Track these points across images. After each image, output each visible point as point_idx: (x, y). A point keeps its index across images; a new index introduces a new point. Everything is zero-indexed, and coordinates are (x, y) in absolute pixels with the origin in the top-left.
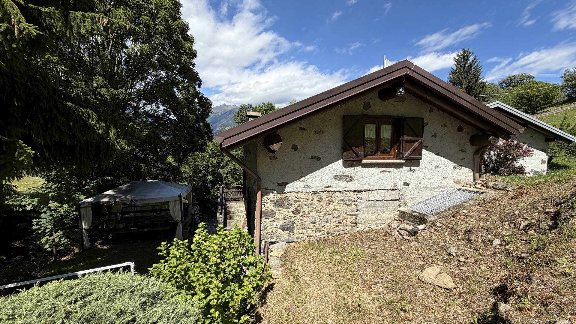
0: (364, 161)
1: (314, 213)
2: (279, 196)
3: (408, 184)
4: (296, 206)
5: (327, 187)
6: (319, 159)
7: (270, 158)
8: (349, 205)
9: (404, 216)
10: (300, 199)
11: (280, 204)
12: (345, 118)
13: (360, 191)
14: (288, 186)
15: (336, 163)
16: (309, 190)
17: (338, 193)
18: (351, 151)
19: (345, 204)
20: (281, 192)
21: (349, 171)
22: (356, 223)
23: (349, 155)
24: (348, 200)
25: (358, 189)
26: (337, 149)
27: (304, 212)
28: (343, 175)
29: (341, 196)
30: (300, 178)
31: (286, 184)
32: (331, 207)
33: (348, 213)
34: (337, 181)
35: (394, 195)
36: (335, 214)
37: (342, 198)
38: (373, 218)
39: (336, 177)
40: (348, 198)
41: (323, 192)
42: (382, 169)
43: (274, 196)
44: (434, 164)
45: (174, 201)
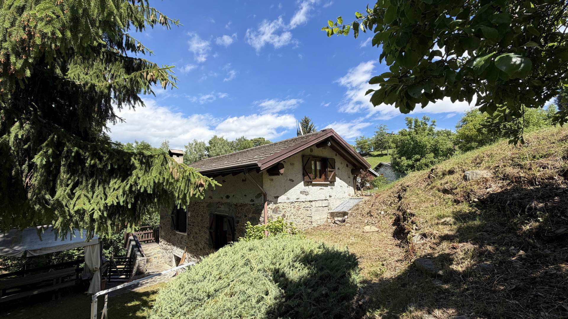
0: (313, 183)
1: (292, 217)
2: (275, 206)
3: (331, 197)
4: (284, 212)
5: (297, 199)
6: (293, 181)
7: (270, 180)
8: (308, 210)
9: (333, 215)
10: (285, 208)
11: (275, 211)
12: (303, 156)
13: (312, 201)
14: (279, 198)
15: (301, 183)
16: (289, 201)
17: (302, 203)
18: (307, 176)
19: (306, 210)
20: (276, 203)
21: (307, 188)
22: (311, 222)
23: (307, 178)
24: (307, 207)
25: (311, 200)
26: (300, 176)
27: (287, 216)
29: (304, 205)
30: (285, 193)
31: (278, 197)
32: (300, 212)
33: (308, 215)
34: (301, 195)
35: (325, 203)
36: (302, 216)
37: (305, 206)
38: (319, 218)
39: (301, 192)
40: (307, 206)
41: (296, 202)
42: (321, 187)
43: (272, 206)
44: (340, 185)
45: (92, 245)
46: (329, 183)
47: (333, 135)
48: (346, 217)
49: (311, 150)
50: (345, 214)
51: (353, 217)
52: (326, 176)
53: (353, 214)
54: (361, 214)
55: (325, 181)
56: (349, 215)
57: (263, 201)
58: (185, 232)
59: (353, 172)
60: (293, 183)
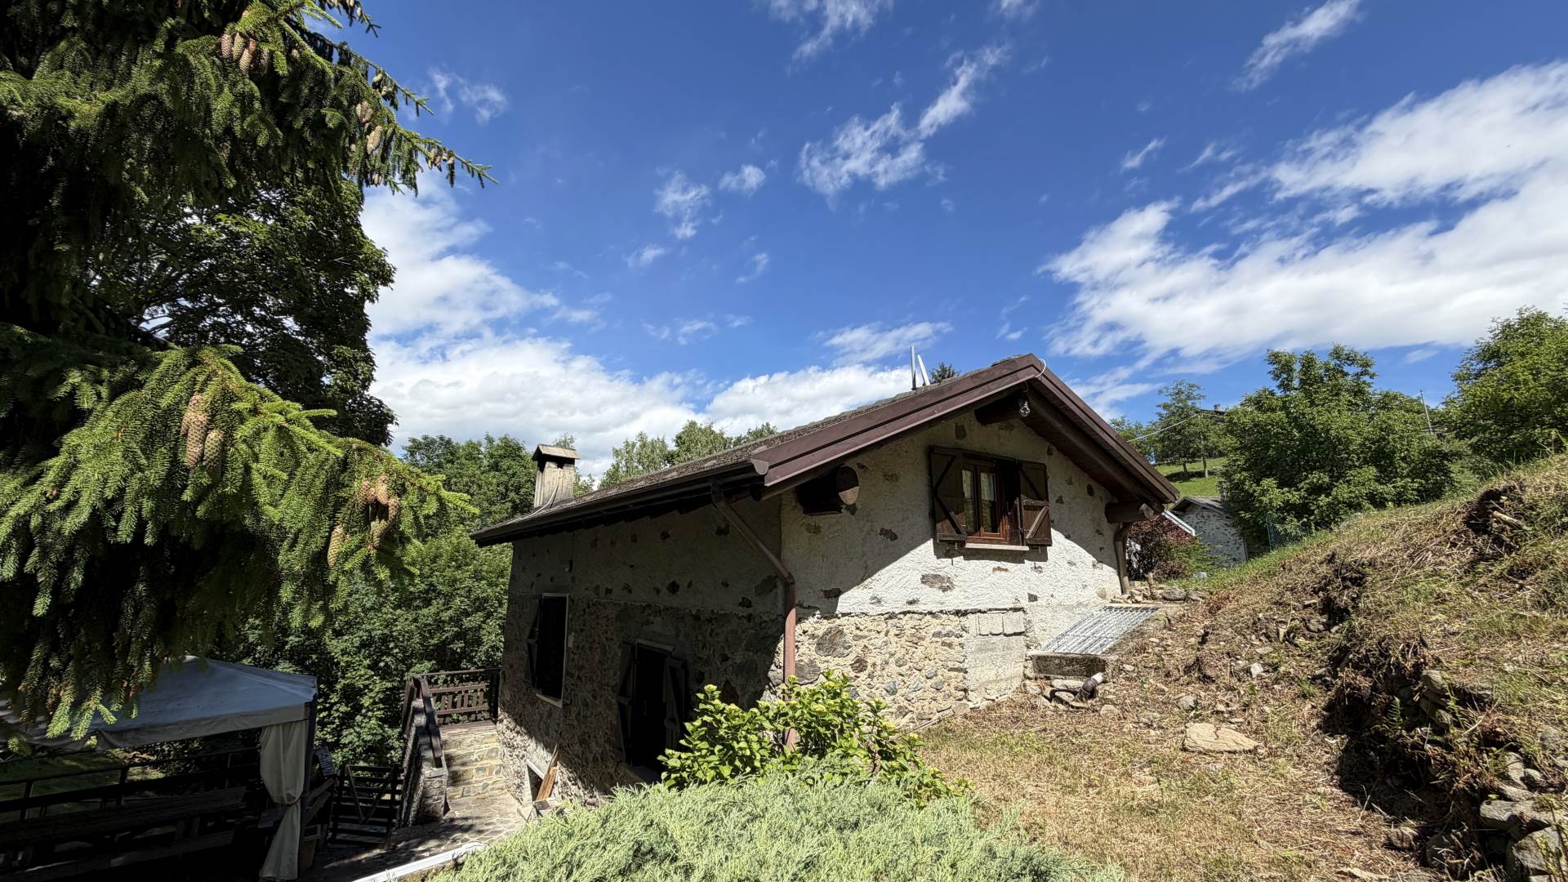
0: (969, 545)
1: (892, 668)
2: (825, 625)
3: (1036, 598)
4: (859, 650)
5: (910, 603)
6: (894, 537)
7: (808, 530)
8: (950, 645)
9: (1045, 666)
10: (867, 633)
11: (829, 643)
12: (931, 451)
13: (965, 613)
14: (842, 598)
15: (922, 547)
16: (880, 610)
17: (928, 617)
18: (948, 521)
19: (944, 644)
20: (829, 614)
21: (947, 567)
22: (965, 690)
23: (944, 527)
24: (947, 635)
25: (963, 609)
26: (921, 519)
27: (874, 665)
28: (936, 576)
29: (935, 625)
30: (863, 580)
31: (837, 594)
32: (919, 653)
33: (950, 665)
34: (926, 588)
35: (1014, 622)
36: (929, 667)
37: (939, 629)
38: (992, 675)
39: (925, 580)
40: (948, 628)
41: (905, 613)
42: (996, 564)
43: (815, 624)
44: (1068, 558)
45: (284, 725)
46: (1026, 548)
47: (1039, 376)
48: (1098, 677)
49: (961, 432)
50: (1091, 665)
51: (1127, 679)
52: (1014, 522)
53: (1128, 667)
54: (1157, 668)
55: (1011, 543)
56: (1109, 670)
57: (780, 604)
58: (557, 696)
59: (1111, 512)
60: (893, 546)
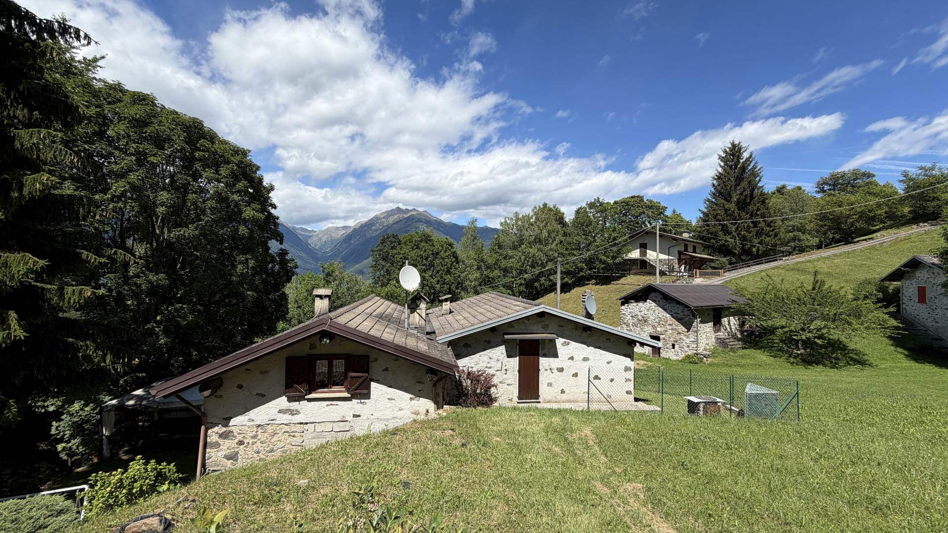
0: (307, 397)
2: (224, 429)
3: (359, 416)
4: (241, 438)
5: (272, 420)
6: (263, 396)
8: (294, 436)
10: (245, 432)
11: (224, 436)
12: (287, 359)
14: (232, 420)
15: (280, 399)
16: (252, 423)
17: (283, 425)
19: (289, 435)
20: (226, 425)
21: (295, 405)
23: (293, 391)
24: (294, 432)
25: (305, 422)
26: (280, 388)
27: (248, 443)
28: (288, 409)
30: (244, 413)
31: (230, 418)
32: (275, 438)
34: (281, 415)
35: (341, 427)
36: (280, 445)
37: (287, 430)
39: (280, 411)
41: (269, 424)
42: (331, 403)
43: (219, 429)
46: (349, 396)
47: (325, 328)
60: (262, 399)
